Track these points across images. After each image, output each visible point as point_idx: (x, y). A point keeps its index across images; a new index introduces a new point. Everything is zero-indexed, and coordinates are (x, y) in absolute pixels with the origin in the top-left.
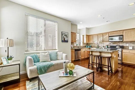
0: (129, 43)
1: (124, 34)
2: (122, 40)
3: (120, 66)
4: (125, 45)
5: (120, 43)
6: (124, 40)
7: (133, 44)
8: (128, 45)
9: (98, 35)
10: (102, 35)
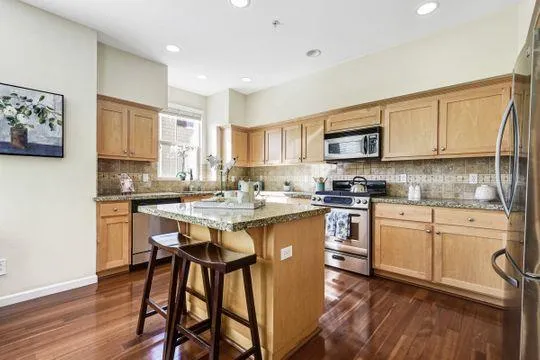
0: (411, 169)
1: (385, 125)
2: (376, 154)
3: (360, 286)
4: (391, 177)
5: (373, 170)
6: (387, 155)
7: (425, 172)
8: (402, 178)
9: (282, 128)
10: (298, 127)
